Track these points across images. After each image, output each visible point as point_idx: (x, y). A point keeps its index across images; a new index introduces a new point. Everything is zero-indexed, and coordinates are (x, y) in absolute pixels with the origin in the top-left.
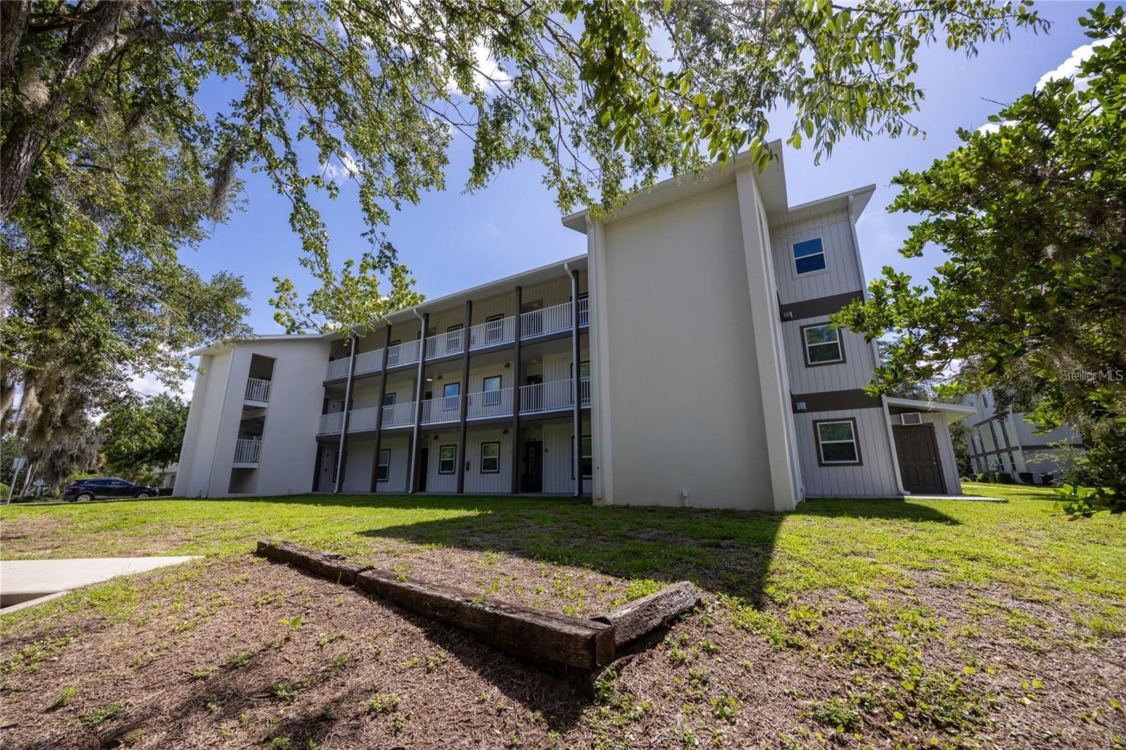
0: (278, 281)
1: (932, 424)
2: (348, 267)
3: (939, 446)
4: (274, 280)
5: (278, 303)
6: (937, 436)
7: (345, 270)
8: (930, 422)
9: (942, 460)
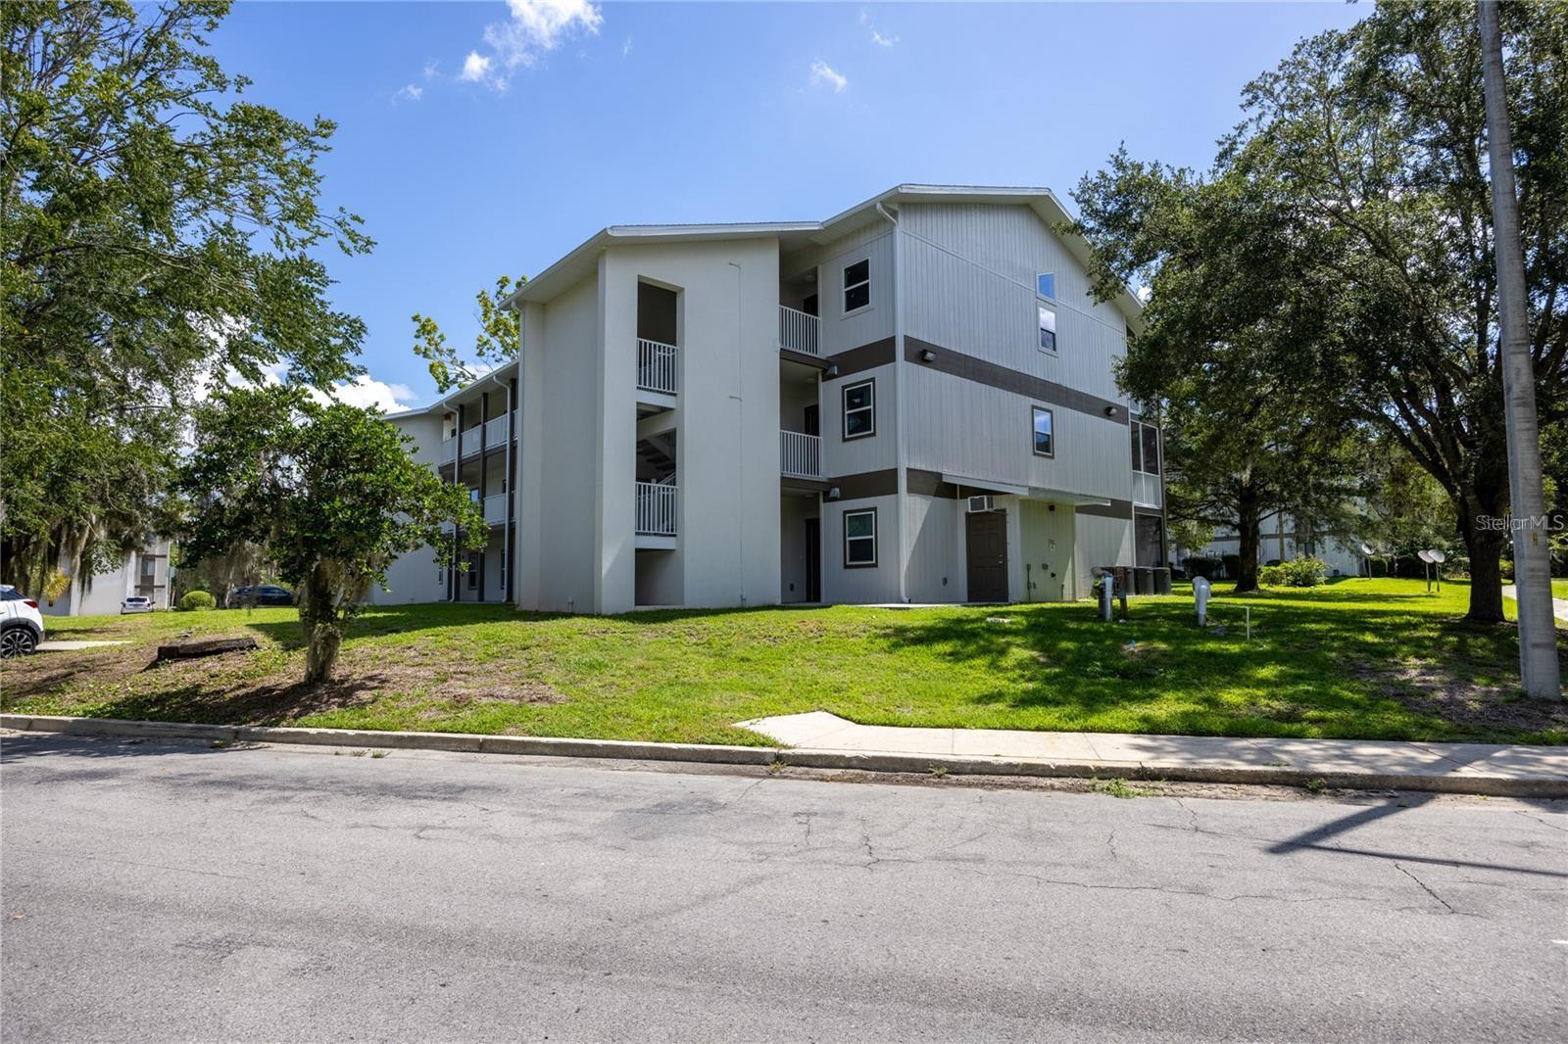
0: (419, 321)
1: (1004, 510)
2: (502, 287)
3: (1008, 541)
4: (416, 319)
5: (426, 349)
6: (1008, 525)
7: (499, 293)
8: (1003, 507)
9: (1009, 557)
